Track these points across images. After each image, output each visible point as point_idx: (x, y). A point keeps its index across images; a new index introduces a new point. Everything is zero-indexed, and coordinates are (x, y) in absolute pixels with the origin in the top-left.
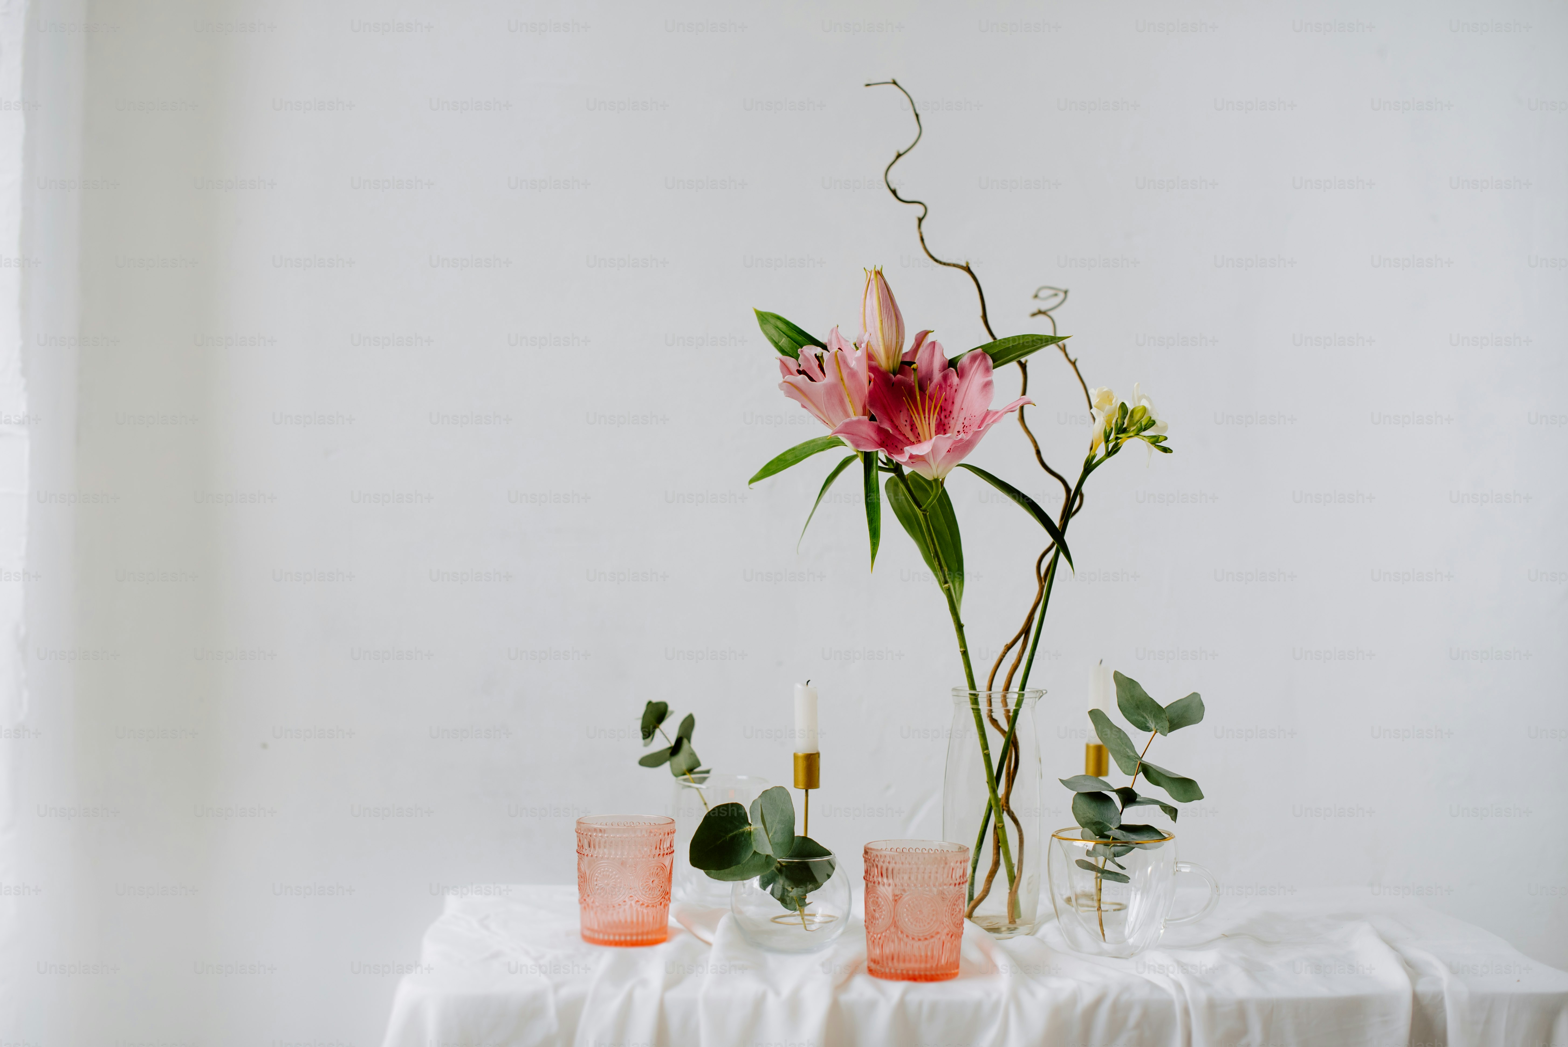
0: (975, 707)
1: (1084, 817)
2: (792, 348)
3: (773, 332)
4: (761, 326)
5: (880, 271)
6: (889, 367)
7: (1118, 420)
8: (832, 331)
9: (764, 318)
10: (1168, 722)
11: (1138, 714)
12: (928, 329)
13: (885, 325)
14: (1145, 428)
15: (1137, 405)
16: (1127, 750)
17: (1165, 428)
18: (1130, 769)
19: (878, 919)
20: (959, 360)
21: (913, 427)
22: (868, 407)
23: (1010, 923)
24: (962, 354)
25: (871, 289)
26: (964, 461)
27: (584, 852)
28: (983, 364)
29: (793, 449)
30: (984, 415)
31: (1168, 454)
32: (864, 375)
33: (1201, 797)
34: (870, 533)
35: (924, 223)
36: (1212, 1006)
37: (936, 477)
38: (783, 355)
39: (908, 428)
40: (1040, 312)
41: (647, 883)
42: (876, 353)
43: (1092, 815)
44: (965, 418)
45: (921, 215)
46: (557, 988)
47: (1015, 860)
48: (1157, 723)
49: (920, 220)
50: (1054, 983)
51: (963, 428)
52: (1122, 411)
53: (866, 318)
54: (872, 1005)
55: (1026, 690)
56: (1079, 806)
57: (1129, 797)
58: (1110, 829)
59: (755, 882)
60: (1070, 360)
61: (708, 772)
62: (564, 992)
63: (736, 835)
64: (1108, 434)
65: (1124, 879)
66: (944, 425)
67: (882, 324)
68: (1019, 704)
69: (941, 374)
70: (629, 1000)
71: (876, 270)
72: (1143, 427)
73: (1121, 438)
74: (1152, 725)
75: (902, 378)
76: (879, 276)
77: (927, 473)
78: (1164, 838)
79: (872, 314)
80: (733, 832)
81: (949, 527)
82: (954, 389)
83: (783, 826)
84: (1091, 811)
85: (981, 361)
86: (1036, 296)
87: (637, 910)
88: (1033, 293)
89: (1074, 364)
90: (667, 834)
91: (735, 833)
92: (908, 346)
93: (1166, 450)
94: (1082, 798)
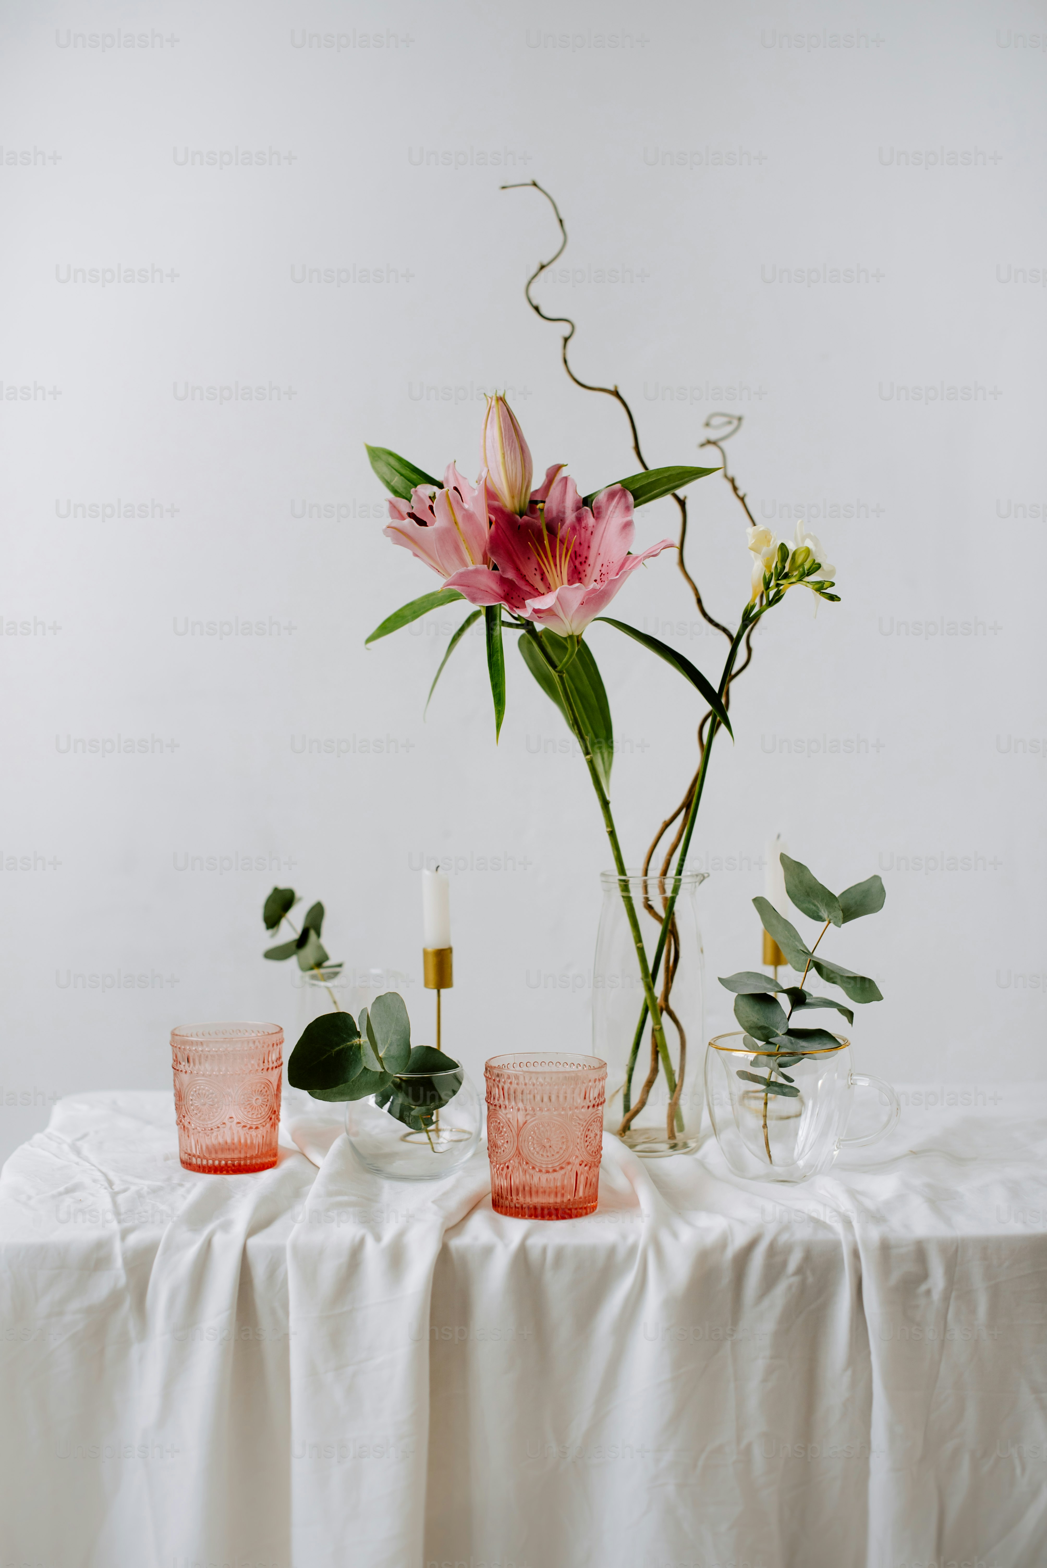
0: (625, 894)
1: (748, 1021)
2: (405, 488)
3: (385, 470)
4: (372, 463)
5: (502, 396)
6: (515, 507)
7: (778, 564)
8: (449, 467)
9: (376, 455)
10: (841, 912)
11: (809, 902)
12: (561, 462)
13: (508, 459)
14: (808, 573)
15: (801, 545)
16: (796, 943)
17: (832, 572)
18: (800, 965)
19: (500, 1147)
20: (596, 497)
21: (543, 578)
22: (489, 555)
23: (669, 1138)
24: (599, 491)
25: (492, 418)
26: (602, 614)
27: (181, 1067)
28: (623, 500)
29: (412, 604)
30: (622, 561)
31: (836, 602)
32: (482, 516)
33: (880, 998)
34: (494, 699)
35: (570, 343)
36: (886, 1248)
37: (570, 633)
38: (396, 496)
39: (538, 577)
40: (709, 442)
41: (248, 1102)
42: (500, 492)
43: (756, 1019)
44: (602, 565)
45: (567, 334)
46: (124, 1234)
47: (675, 1065)
48: (830, 913)
49: (566, 340)
50: (703, 1220)
51: (601, 576)
52: (782, 552)
53: (487, 452)
54: (488, 1251)
55: (683, 873)
56: (741, 1008)
57: (798, 998)
58: (777, 1035)
59: (371, 1100)
60: (738, 496)
61: (340, 966)
62: (133, 1239)
63: (343, 1049)
64: (767, 580)
65: (794, 1092)
66: (579, 573)
67: (504, 458)
68: (676, 890)
69: (574, 514)
70: (208, 1245)
71: (498, 396)
72: (806, 572)
73: (782, 585)
74: (824, 914)
75: (529, 520)
76: (501, 402)
77: (561, 629)
78: (839, 1046)
79: (493, 446)
80: (339, 1046)
81: (594, 690)
82: (589, 532)
83: (399, 1037)
84: (754, 1015)
85: (620, 498)
86: (707, 425)
87: (238, 1132)
88: (703, 420)
89: (742, 499)
90: (271, 1045)
91: (341, 1047)
92: (537, 482)
93: (833, 598)
94: (744, 1000)
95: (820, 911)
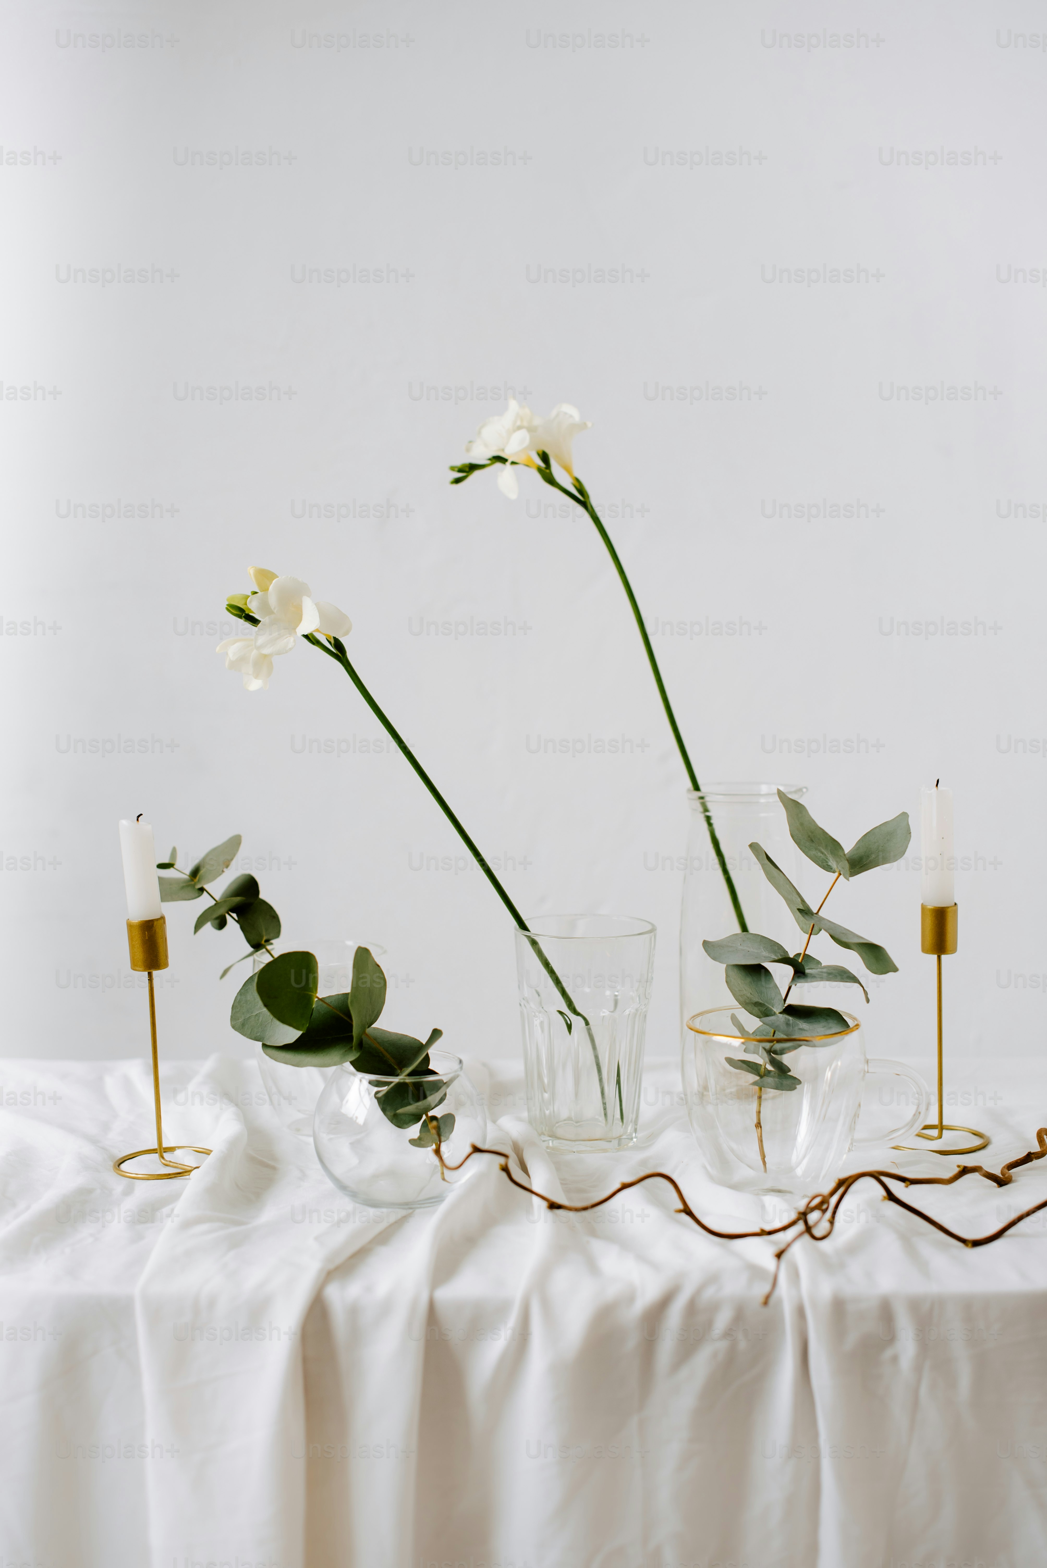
1: (741, 994)
10: (848, 863)
11: (816, 849)
36: (839, 1307)
43: (751, 994)
56: (734, 981)
57: (802, 968)
58: (775, 1014)
65: (791, 1083)
74: (833, 863)
78: (848, 1029)
84: (747, 988)
94: (735, 970)
95: (829, 860)
